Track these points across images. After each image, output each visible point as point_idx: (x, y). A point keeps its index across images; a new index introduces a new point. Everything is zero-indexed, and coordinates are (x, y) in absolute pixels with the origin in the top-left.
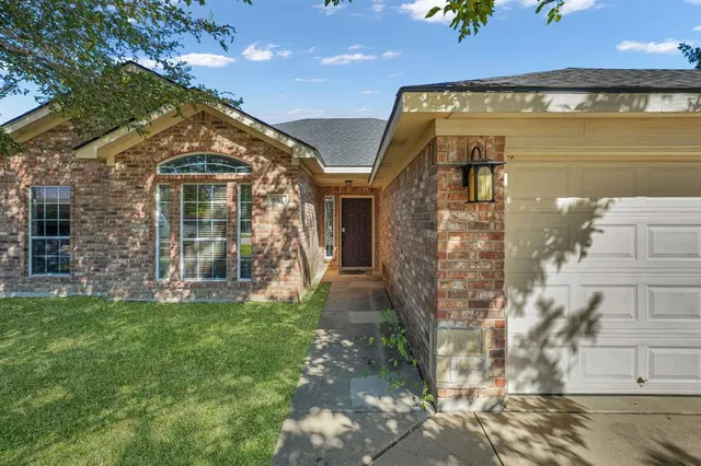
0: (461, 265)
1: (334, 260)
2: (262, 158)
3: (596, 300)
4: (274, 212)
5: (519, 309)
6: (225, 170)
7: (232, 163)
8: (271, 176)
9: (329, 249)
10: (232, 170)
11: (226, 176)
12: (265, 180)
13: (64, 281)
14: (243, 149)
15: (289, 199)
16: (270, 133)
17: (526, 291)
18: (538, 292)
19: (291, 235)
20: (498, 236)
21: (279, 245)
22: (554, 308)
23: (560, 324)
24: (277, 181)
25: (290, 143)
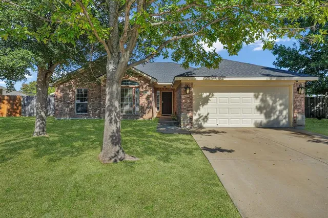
0: (185, 104)
1: (159, 112)
2: (142, 81)
3: (208, 114)
4: (145, 96)
5: (195, 114)
6: (131, 84)
7: (133, 83)
8: (144, 86)
9: (158, 108)
10: (133, 85)
11: (132, 86)
12: (142, 88)
13: (86, 115)
14: (137, 79)
15: (149, 93)
16: (145, 75)
17: (196, 111)
18: (199, 112)
19: (150, 102)
20: (192, 99)
21: (146, 105)
22: (201, 115)
23: (202, 118)
24: (146, 88)
25: (150, 78)
